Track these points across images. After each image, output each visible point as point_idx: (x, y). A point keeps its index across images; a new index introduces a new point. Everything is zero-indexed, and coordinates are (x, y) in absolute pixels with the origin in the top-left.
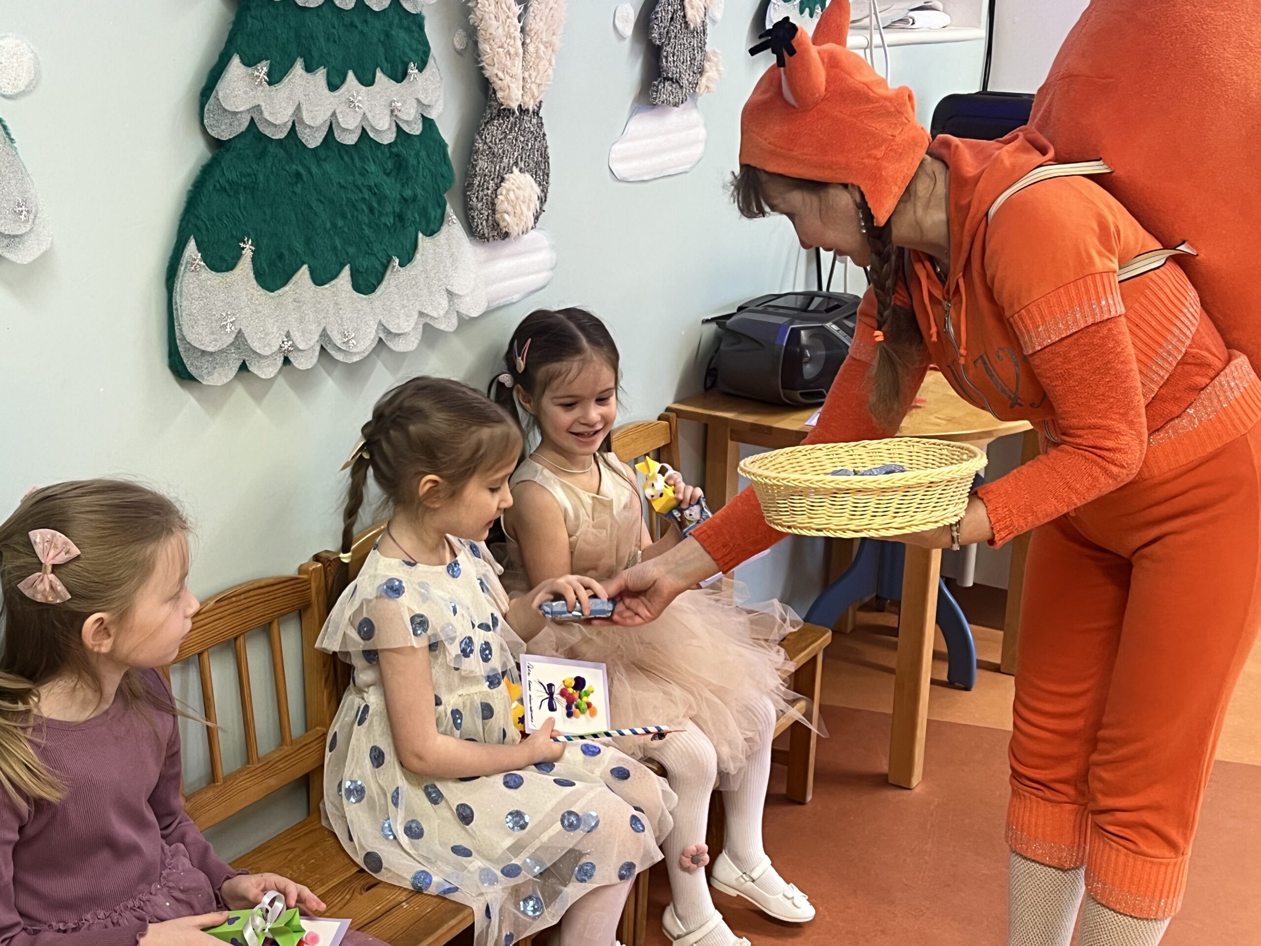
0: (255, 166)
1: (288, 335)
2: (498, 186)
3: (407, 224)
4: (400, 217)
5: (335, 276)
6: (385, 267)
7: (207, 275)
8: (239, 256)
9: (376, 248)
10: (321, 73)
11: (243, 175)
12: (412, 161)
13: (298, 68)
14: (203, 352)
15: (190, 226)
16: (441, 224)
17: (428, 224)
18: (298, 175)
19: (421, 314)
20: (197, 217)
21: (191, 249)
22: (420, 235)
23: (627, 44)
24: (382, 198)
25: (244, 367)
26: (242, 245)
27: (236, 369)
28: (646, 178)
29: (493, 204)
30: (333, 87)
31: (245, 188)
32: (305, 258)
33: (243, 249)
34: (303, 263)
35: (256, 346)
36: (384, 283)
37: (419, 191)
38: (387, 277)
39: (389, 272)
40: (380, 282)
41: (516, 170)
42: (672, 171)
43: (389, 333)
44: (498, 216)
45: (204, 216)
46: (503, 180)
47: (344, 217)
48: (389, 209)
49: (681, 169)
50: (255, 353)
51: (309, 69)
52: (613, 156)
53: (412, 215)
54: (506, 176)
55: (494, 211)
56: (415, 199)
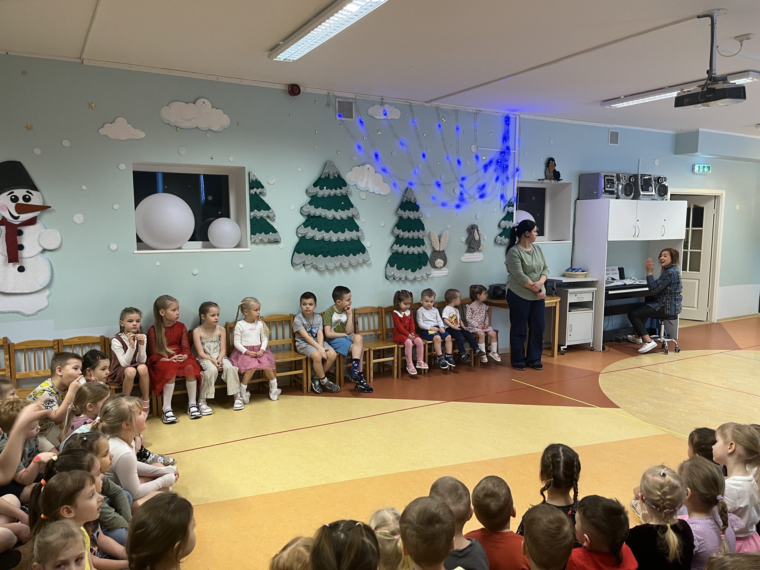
0: (398, 256)
1: (401, 275)
2: (435, 261)
3: (421, 264)
4: (419, 263)
5: (408, 270)
6: (417, 269)
7: (391, 268)
8: (394, 266)
9: (415, 267)
10: (407, 246)
12: (422, 256)
13: (404, 245)
14: (390, 276)
15: (389, 262)
16: (426, 265)
18: (403, 257)
21: (389, 264)
22: (423, 266)
23: (464, 243)
25: (394, 278)
28: (469, 262)
30: (409, 247)
32: (404, 267)
33: (396, 265)
35: (396, 276)
37: (423, 260)
38: (417, 271)
40: (415, 271)
41: (439, 259)
42: (475, 262)
45: (391, 261)
49: (478, 261)
51: (405, 245)
52: (461, 258)
54: (437, 260)
55: (436, 264)
56: (422, 262)
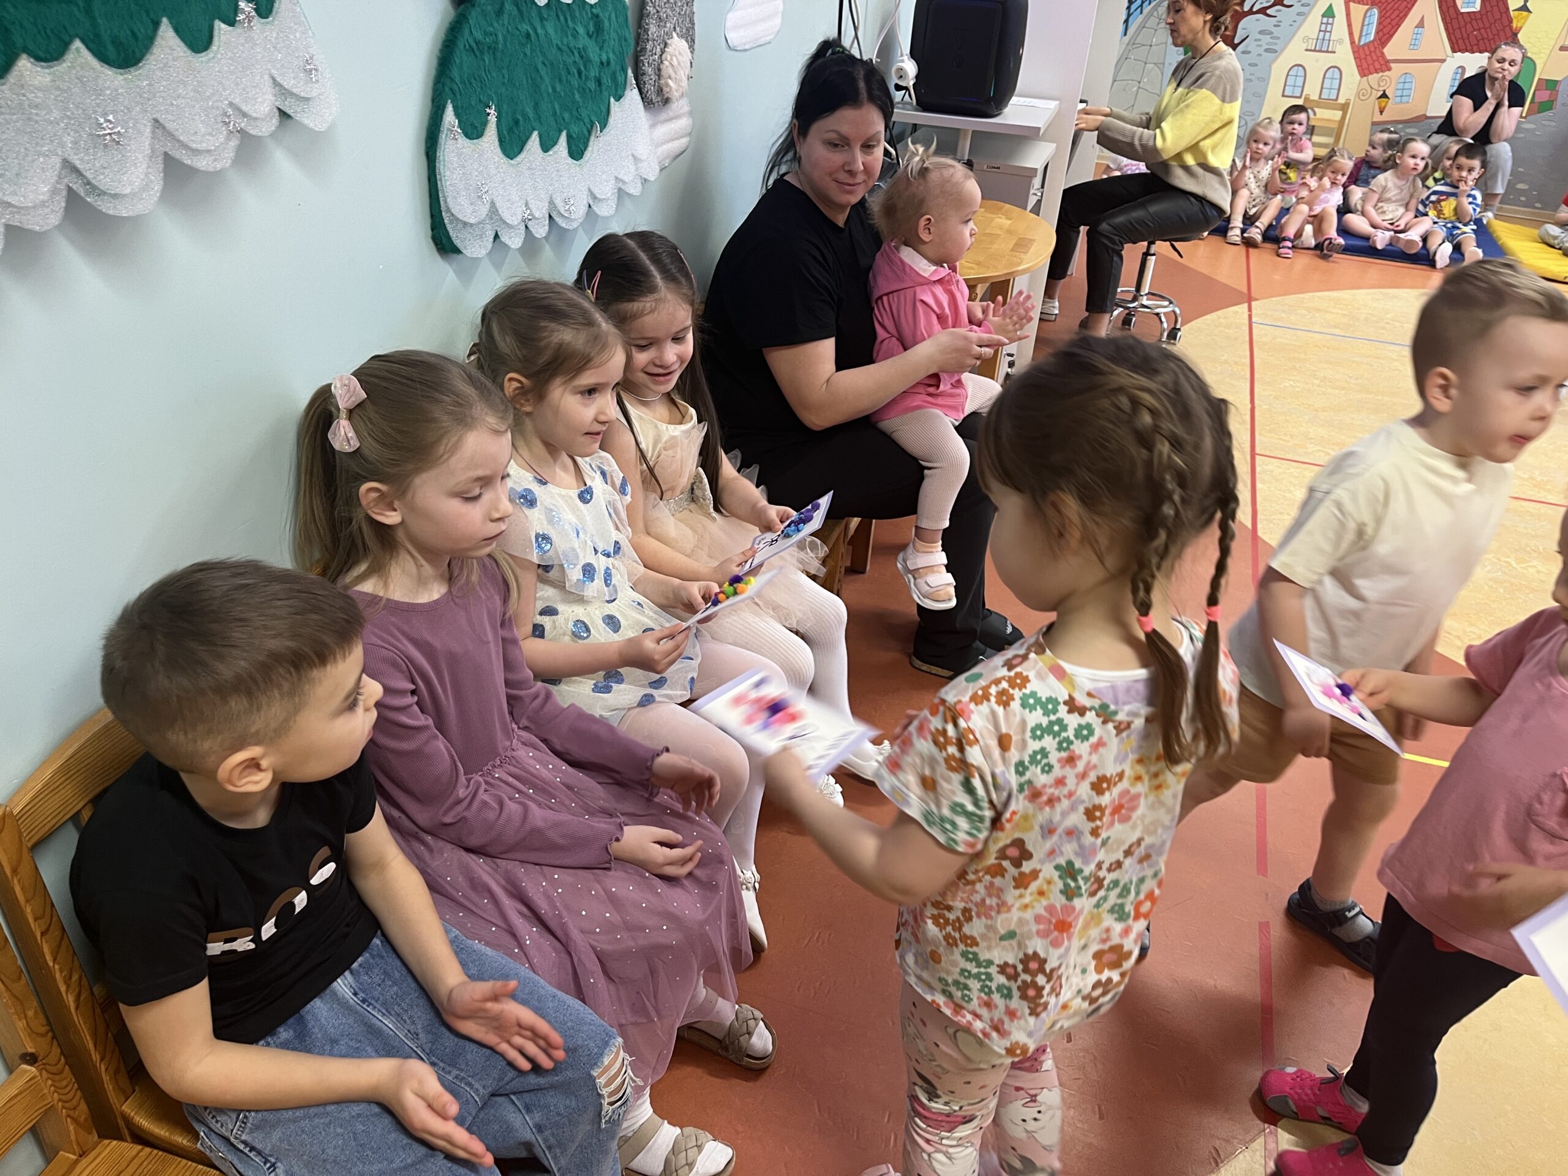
0: (495, 24)
1: (527, 205)
2: (663, 52)
3: (604, 88)
4: (599, 82)
5: (555, 143)
6: (590, 133)
7: (463, 141)
8: (485, 123)
9: (584, 113)
11: (486, 34)
12: (607, 24)
14: (465, 224)
15: (447, 89)
16: (625, 89)
17: (616, 90)
18: (528, 35)
19: (616, 178)
20: (452, 80)
21: (449, 116)
22: (612, 100)
24: (587, 61)
25: (497, 237)
26: (488, 110)
27: (491, 240)
28: (747, 47)
29: (659, 70)
31: (489, 48)
32: (534, 124)
33: (489, 114)
34: (534, 129)
35: (505, 215)
36: (590, 149)
37: (611, 55)
38: (591, 143)
39: (592, 138)
40: (586, 148)
41: (674, 34)
42: (762, 41)
43: (594, 198)
44: (662, 82)
45: (458, 80)
46: (666, 45)
47: (560, 81)
48: (592, 74)
49: (768, 38)
50: (505, 222)
52: (728, 24)
53: (607, 80)
54: (669, 42)
55: (659, 76)
56: (608, 63)
